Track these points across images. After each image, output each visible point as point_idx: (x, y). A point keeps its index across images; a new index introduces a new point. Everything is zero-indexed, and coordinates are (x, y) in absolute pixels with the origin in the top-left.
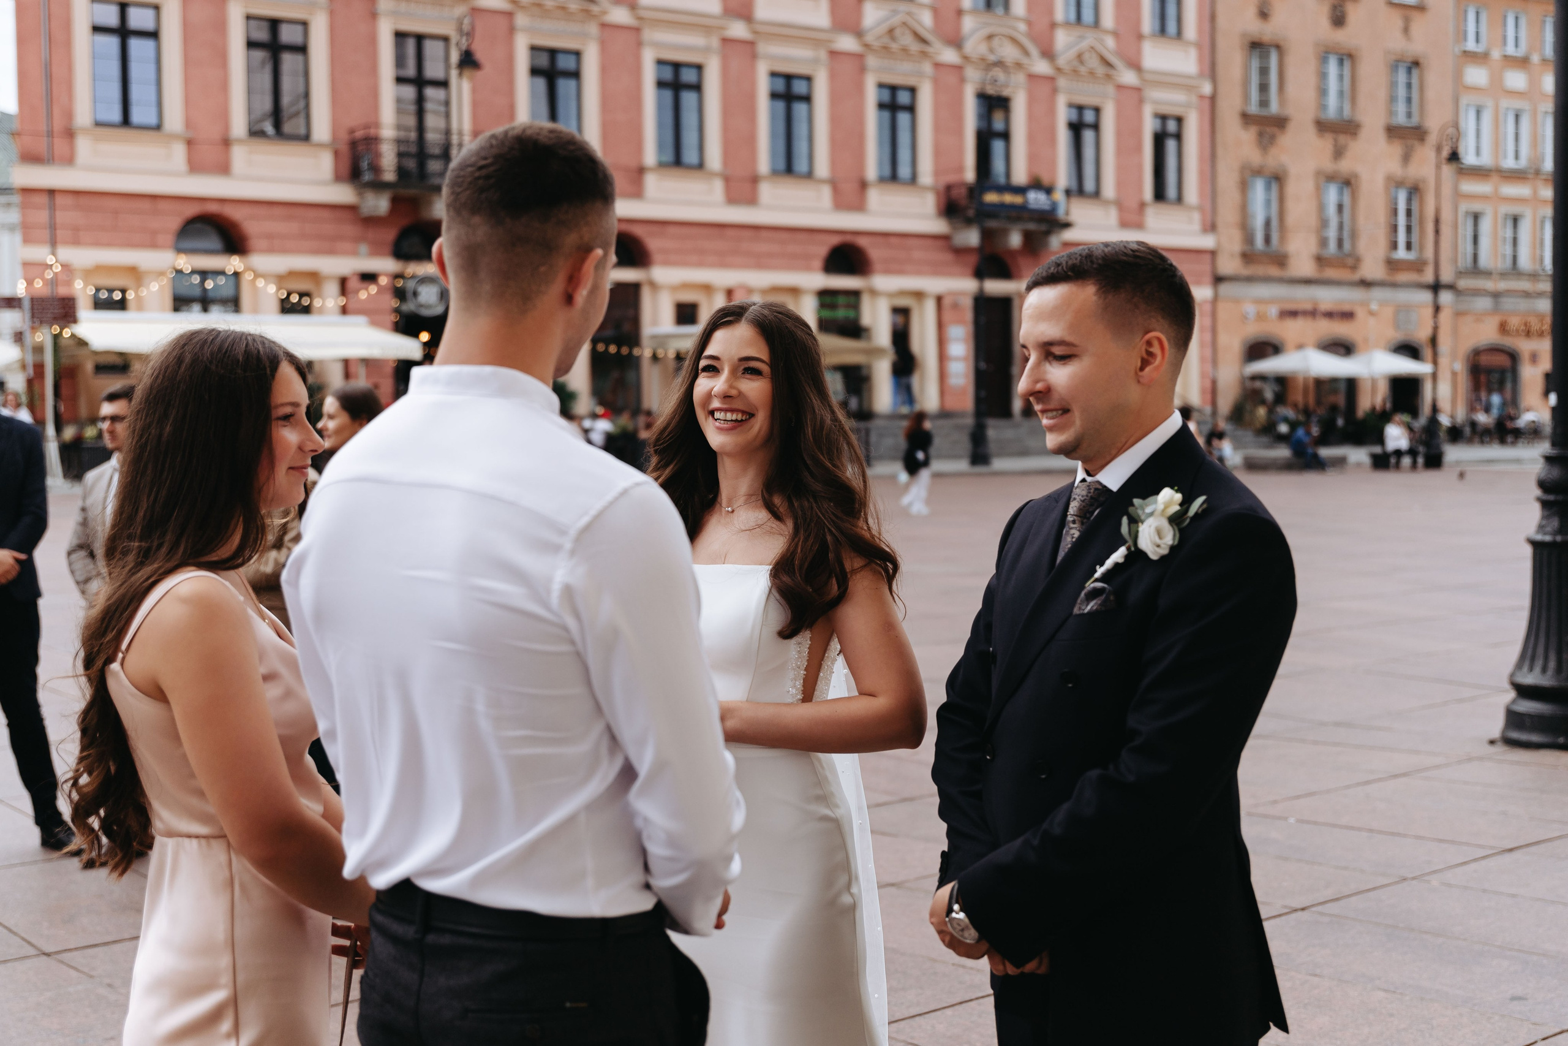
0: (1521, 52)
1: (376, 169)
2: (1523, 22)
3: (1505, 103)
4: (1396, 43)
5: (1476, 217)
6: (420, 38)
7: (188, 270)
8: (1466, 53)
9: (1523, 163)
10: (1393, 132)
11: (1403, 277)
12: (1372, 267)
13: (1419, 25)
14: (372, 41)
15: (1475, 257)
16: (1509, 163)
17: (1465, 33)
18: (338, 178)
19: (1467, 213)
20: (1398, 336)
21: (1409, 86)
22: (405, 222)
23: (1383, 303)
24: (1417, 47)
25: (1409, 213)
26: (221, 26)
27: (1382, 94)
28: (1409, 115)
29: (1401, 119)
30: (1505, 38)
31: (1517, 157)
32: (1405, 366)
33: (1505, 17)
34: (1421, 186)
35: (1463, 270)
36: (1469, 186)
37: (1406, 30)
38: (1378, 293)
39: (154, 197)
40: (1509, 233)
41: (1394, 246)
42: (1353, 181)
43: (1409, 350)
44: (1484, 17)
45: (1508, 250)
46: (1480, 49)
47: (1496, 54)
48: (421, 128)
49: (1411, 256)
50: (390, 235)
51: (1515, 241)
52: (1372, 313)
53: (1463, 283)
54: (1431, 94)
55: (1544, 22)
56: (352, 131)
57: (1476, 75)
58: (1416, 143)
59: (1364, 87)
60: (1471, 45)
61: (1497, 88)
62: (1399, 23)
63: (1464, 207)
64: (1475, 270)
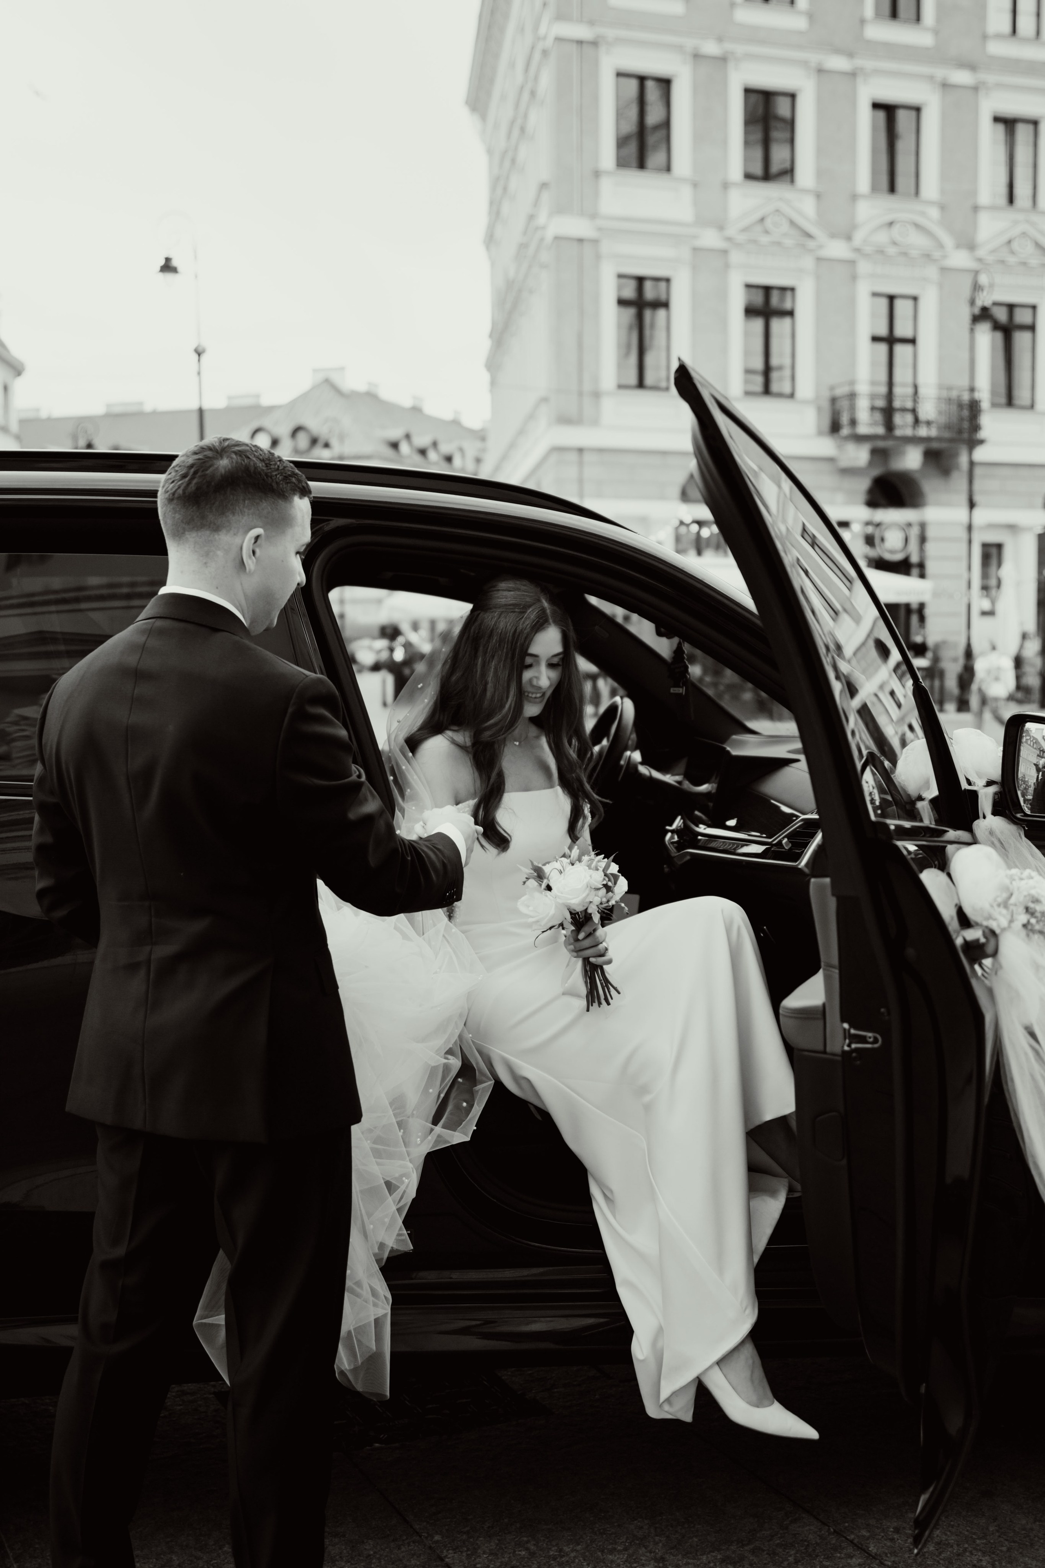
1: (853, 422)
6: (891, 298)
7: (688, 519)
14: (852, 301)
18: (820, 433)
22: (876, 472)
26: (723, 295)
39: (664, 453)
48: (890, 384)
50: (864, 484)
56: (832, 388)
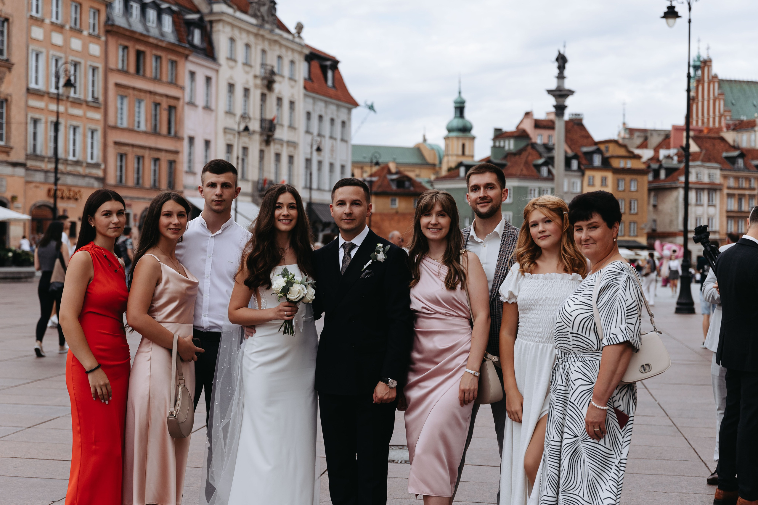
0: (59, 22)
3: (52, 52)
5: (35, 122)
8: (31, 17)
9: (60, 91)
15: (35, 146)
16: (53, 90)
17: (32, 4)
19: (32, 118)
21: (2, 33)
24: (7, 9)
30: (51, 12)
31: (57, 88)
34: (9, 98)
35: (29, 155)
36: (34, 102)
40: (53, 134)
45: (52, 145)
46: (39, 16)
47: (47, 21)
49: (2, 143)
53: (29, 163)
54: (14, 40)
55: (71, 5)
57: (37, 33)
60: (34, 13)
61: (48, 42)
63: (30, 115)
64: (34, 156)
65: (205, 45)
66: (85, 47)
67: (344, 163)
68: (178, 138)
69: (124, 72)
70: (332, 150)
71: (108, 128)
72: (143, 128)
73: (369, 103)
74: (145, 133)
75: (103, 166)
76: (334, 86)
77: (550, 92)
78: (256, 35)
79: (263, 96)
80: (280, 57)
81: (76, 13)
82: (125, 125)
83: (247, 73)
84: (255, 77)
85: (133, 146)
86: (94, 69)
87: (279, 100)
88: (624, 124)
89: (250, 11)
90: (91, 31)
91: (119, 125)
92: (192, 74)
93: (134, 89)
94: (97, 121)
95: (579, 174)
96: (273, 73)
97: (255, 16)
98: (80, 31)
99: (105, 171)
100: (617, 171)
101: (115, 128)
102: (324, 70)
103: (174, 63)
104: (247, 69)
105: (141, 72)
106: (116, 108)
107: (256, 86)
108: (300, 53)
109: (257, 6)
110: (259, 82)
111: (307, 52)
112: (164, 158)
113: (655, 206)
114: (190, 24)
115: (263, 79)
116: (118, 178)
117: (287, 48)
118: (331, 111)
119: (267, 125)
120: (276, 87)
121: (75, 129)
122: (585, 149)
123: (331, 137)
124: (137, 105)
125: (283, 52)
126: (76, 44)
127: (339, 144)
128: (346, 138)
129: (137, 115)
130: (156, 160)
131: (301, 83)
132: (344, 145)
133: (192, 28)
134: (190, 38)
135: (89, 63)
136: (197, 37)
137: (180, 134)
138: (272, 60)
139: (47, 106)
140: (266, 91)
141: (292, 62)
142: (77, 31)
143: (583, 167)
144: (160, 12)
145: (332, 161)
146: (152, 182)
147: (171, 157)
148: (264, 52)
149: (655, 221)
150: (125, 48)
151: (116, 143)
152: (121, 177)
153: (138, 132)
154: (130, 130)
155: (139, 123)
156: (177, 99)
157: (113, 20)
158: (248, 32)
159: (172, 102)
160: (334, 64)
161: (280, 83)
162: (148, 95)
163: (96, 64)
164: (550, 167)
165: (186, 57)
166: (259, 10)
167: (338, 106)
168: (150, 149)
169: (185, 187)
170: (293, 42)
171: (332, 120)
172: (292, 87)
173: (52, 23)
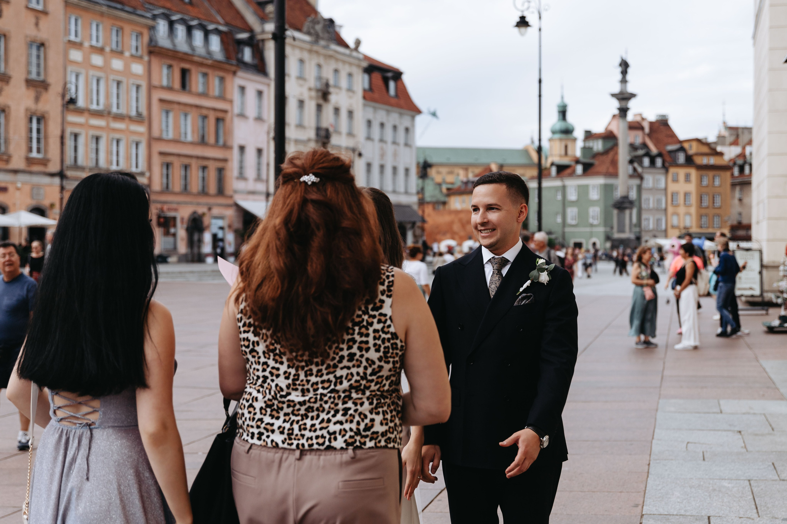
0: (100, 45)
2: (101, 27)
3: (92, 72)
4: (31, 31)
5: (76, 136)
8: (70, 41)
9: (101, 107)
10: (29, 83)
11: (36, 168)
12: (18, 162)
13: (44, 22)
15: (76, 158)
16: (94, 107)
17: (69, 30)
19: (72, 133)
20: (33, 203)
21: (38, 57)
23: (24, 183)
24: (43, 35)
25: (38, 131)
27: (23, 60)
28: (38, 74)
29: (34, 76)
30: (91, 36)
31: (98, 104)
32: (37, 220)
33: (91, 24)
34: (46, 115)
35: (69, 166)
36: (72, 118)
37: (37, 24)
38: (21, 177)
40: (94, 146)
41: (30, 150)
42: (7, 109)
43: (39, 211)
44: (80, 22)
45: (94, 156)
46: (78, 40)
47: (86, 44)
49: (40, 156)
51: (97, 150)
52: (18, 189)
53: (69, 173)
54: (51, 63)
55: (111, 29)
57: (76, 55)
58: (42, 90)
59: (13, 55)
60: (72, 38)
61: (87, 63)
62: (33, 20)
63: (70, 130)
64: (76, 166)
65: (256, 62)
66: (127, 67)
67: (408, 166)
68: (226, 147)
69: (170, 89)
70: (395, 155)
71: (152, 140)
72: (189, 138)
73: (432, 110)
74: (192, 143)
75: (147, 174)
76: (397, 95)
77: (613, 95)
78: (310, 51)
79: (319, 107)
80: (336, 71)
81: (117, 35)
82: (171, 136)
83: (301, 86)
84: (310, 89)
85: (179, 155)
86: (138, 87)
87: (337, 110)
88: (724, 123)
89: (305, 29)
90: (134, 52)
91: (164, 136)
92: (242, 89)
93: (179, 103)
94: (140, 134)
95: (663, 171)
96: (327, 85)
97: (308, 33)
98: (121, 53)
99: (150, 179)
100: (700, 168)
101: (160, 139)
102: (386, 81)
103: (222, 79)
104: (301, 82)
105: (187, 88)
106: (161, 121)
107: (311, 98)
108: (358, 66)
109: (311, 25)
110: (313, 94)
111: (365, 64)
112: (212, 166)
113: (740, 200)
114: (241, 43)
115: (318, 90)
116: (165, 185)
117: (344, 62)
118: (393, 118)
119: (323, 133)
120: (333, 98)
121: (118, 141)
122: (670, 148)
123: (394, 143)
124: (182, 118)
125: (340, 66)
126: (117, 64)
127: (402, 149)
128: (409, 143)
129: (183, 127)
130: (204, 168)
131: (360, 93)
132: (407, 150)
133: (241, 47)
134: (240, 56)
135: (131, 81)
136: (247, 54)
137: (229, 143)
138: (328, 74)
139: (87, 121)
140: (321, 102)
141: (350, 75)
142: (119, 53)
143: (667, 164)
144: (207, 34)
145: (395, 164)
146: (200, 188)
147: (220, 165)
148: (319, 66)
149: (740, 214)
150: (170, 67)
151: (162, 154)
152: (167, 184)
153: (184, 143)
154: (176, 141)
155: (186, 134)
156: (225, 112)
157: (156, 42)
158: (301, 49)
159: (220, 115)
160: (397, 75)
161: (337, 94)
162: (194, 110)
163: (139, 82)
164: (636, 165)
165: (234, 73)
166: (313, 28)
167: (401, 114)
168: (198, 158)
169: (236, 192)
170: (350, 56)
171: (395, 128)
172: (350, 97)
173: (92, 47)
